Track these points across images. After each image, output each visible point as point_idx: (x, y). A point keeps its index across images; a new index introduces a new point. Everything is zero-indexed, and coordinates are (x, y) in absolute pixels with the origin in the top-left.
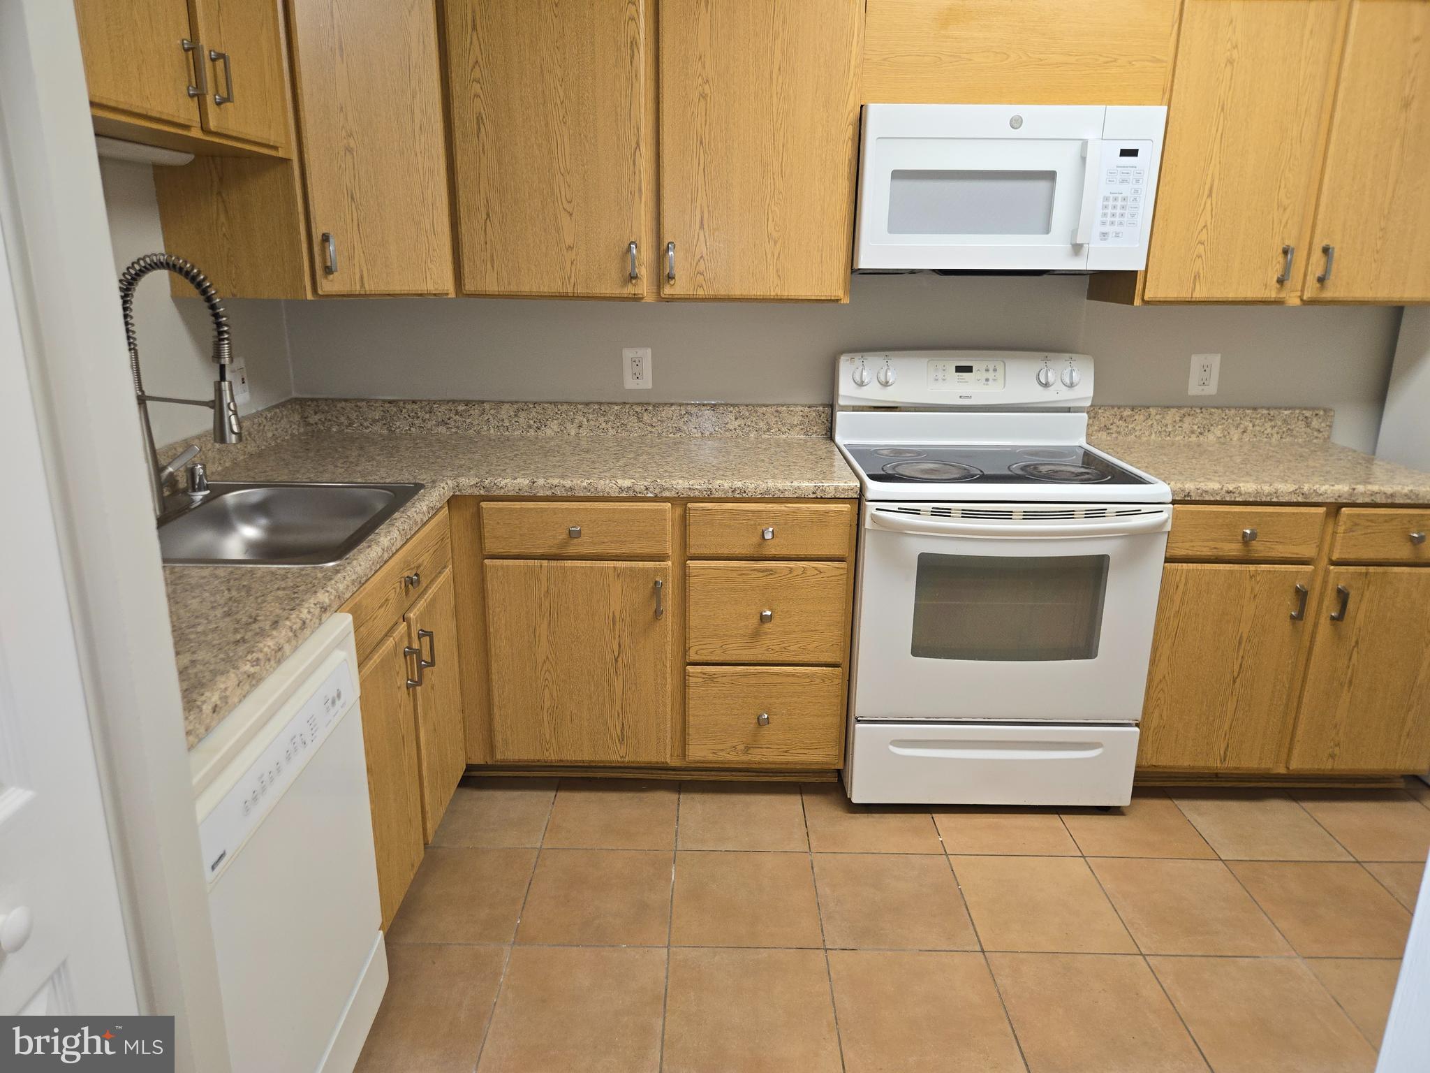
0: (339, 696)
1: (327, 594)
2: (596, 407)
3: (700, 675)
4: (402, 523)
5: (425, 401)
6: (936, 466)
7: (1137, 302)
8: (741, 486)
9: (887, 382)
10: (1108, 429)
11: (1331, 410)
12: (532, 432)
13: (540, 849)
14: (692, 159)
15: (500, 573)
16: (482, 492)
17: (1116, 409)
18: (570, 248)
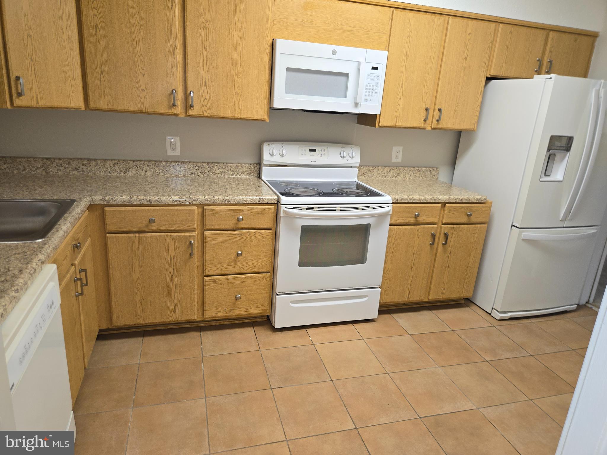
0: (53, 304)
1: (43, 255)
2: (154, 163)
3: (211, 280)
4: (71, 219)
5: (66, 158)
6: (305, 189)
7: (377, 126)
8: (228, 199)
9: (283, 155)
10: (365, 175)
11: (438, 168)
12: (122, 174)
13: (139, 364)
14: (201, 55)
15: (115, 240)
16: (105, 203)
17: (367, 167)
18: (143, 90)
